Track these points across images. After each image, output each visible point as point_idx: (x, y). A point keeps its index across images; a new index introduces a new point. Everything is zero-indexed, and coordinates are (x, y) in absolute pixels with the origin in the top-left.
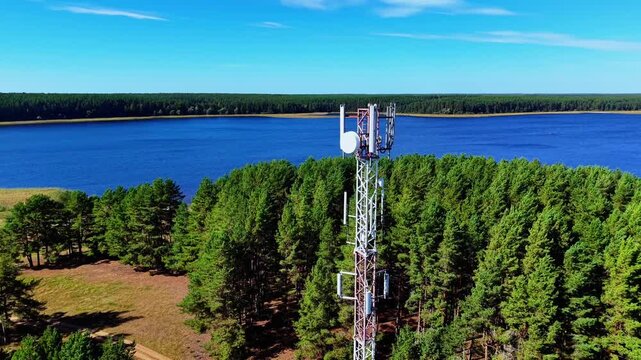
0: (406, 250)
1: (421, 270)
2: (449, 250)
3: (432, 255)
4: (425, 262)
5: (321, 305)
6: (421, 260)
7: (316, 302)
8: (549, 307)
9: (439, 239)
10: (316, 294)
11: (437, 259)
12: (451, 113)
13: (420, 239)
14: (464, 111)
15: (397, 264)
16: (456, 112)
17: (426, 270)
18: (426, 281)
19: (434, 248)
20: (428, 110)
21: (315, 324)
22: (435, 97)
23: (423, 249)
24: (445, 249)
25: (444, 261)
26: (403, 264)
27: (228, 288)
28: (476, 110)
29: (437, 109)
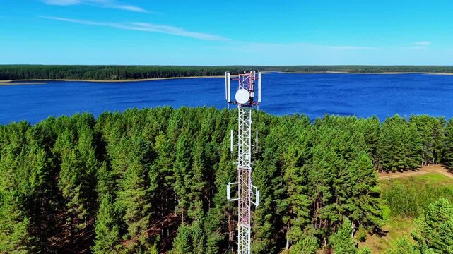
0: (171, 174)
1: (183, 184)
2: (200, 167)
3: (190, 173)
4: (185, 178)
5: (114, 228)
6: (182, 177)
7: (110, 226)
8: (265, 188)
9: (191, 161)
10: (109, 221)
11: (192, 175)
12: (118, 79)
13: (180, 164)
14: (127, 77)
15: (165, 184)
16: (121, 78)
17: (186, 184)
18: (188, 190)
19: (189, 168)
20: (100, 77)
21: (111, 243)
22: (104, 67)
23: (183, 170)
24: (197, 168)
25: (198, 175)
26: (169, 183)
27: (31, 235)
28: (135, 77)
29: (107, 76)
